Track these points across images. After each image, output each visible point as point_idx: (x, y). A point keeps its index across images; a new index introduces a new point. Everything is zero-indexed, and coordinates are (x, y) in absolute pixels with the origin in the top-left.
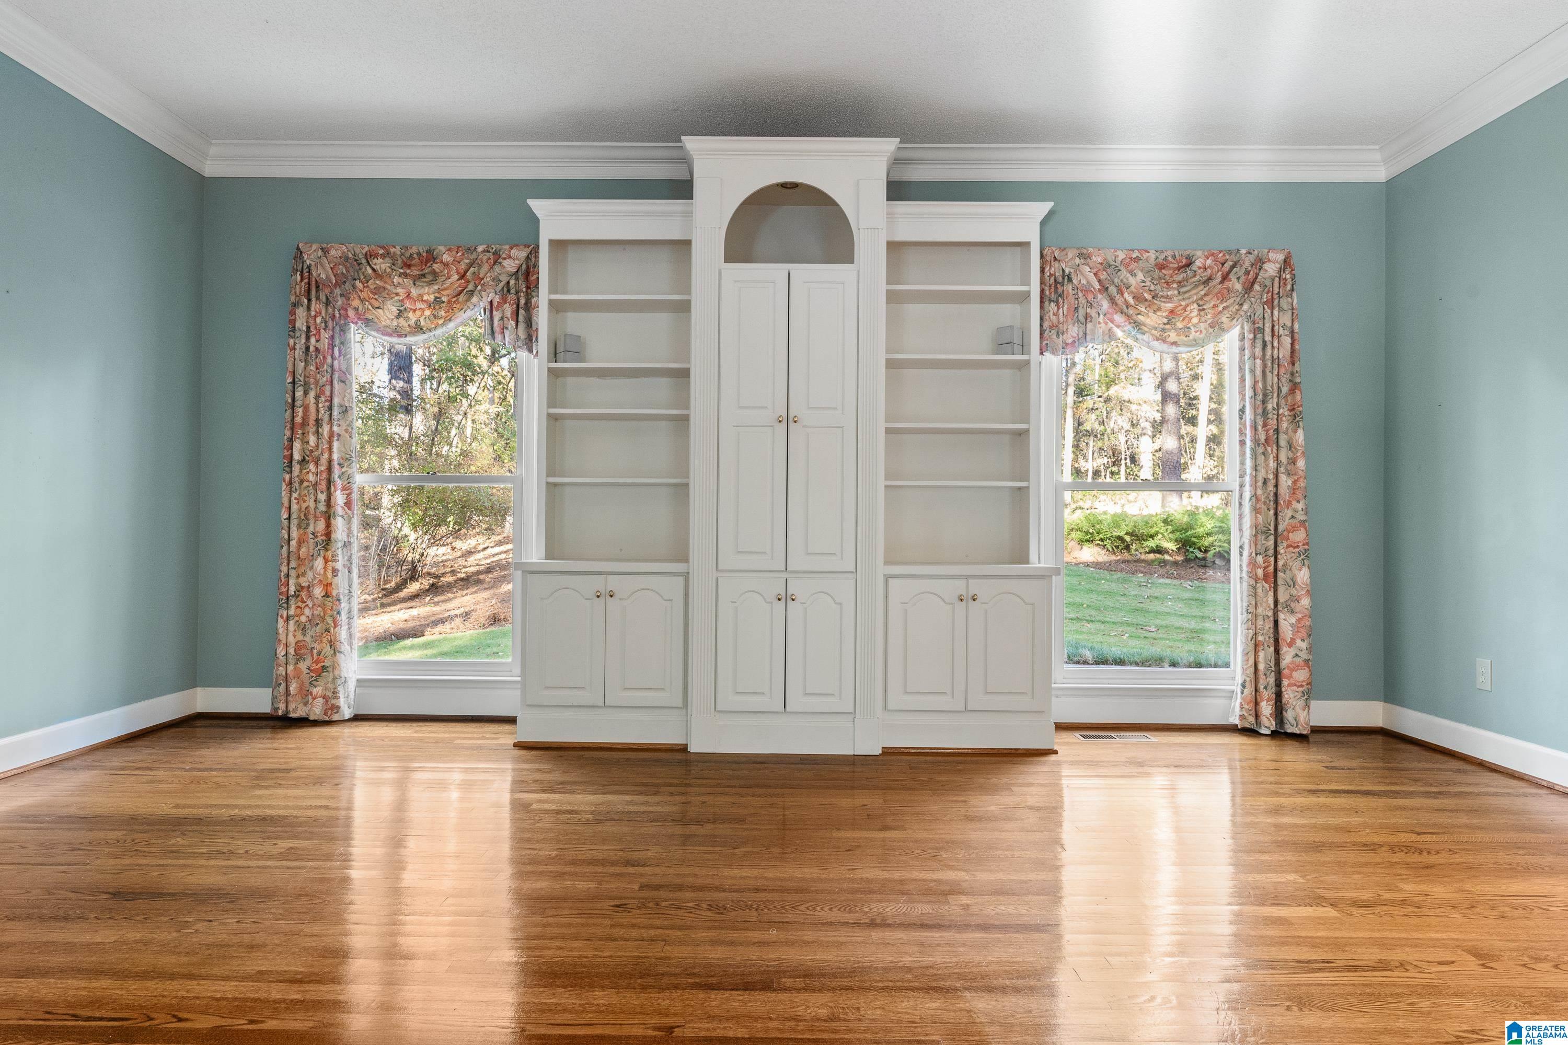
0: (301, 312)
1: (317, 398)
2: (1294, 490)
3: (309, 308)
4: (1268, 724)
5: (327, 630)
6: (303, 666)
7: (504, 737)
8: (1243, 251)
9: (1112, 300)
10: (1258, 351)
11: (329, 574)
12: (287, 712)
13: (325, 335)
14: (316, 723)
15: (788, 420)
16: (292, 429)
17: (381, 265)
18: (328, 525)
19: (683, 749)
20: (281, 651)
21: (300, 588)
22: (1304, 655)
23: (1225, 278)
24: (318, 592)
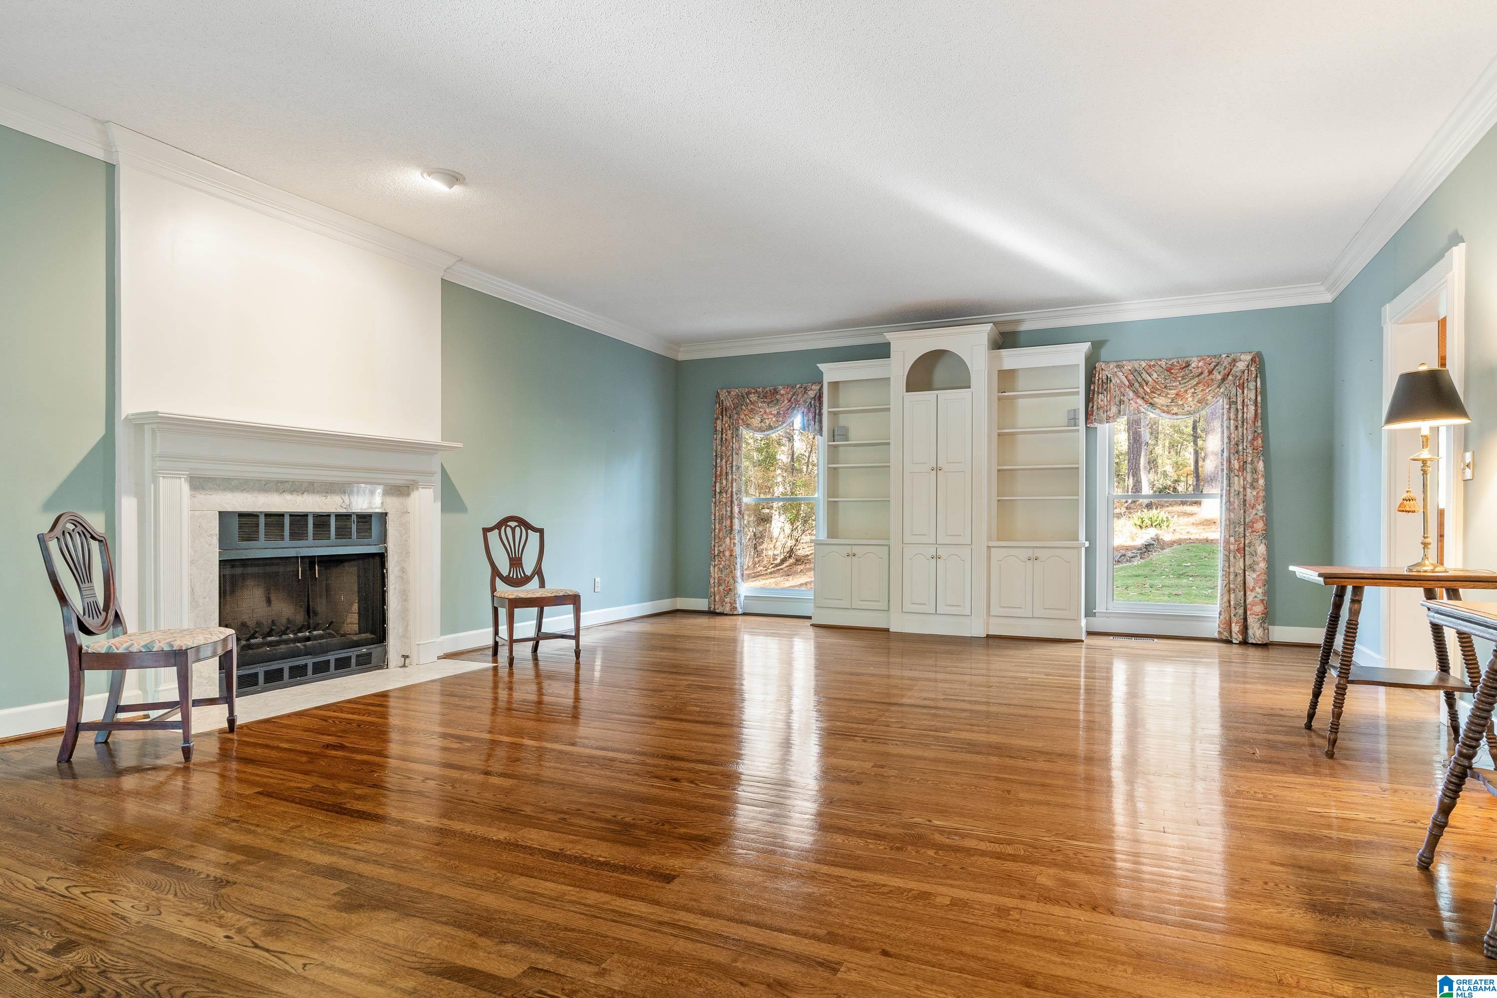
0: (719, 422)
1: (726, 462)
2: (1257, 498)
3: (722, 420)
4: (1237, 637)
5: (732, 572)
6: (721, 588)
7: (808, 623)
8: (1224, 356)
9: (1136, 393)
10: (1232, 416)
11: (732, 545)
12: (715, 609)
13: (729, 432)
14: (726, 615)
15: (937, 469)
16: (716, 477)
17: (753, 397)
18: (731, 522)
19: (887, 630)
20: (712, 581)
21: (720, 552)
22: (1260, 597)
23: (1210, 372)
24: (727, 553)
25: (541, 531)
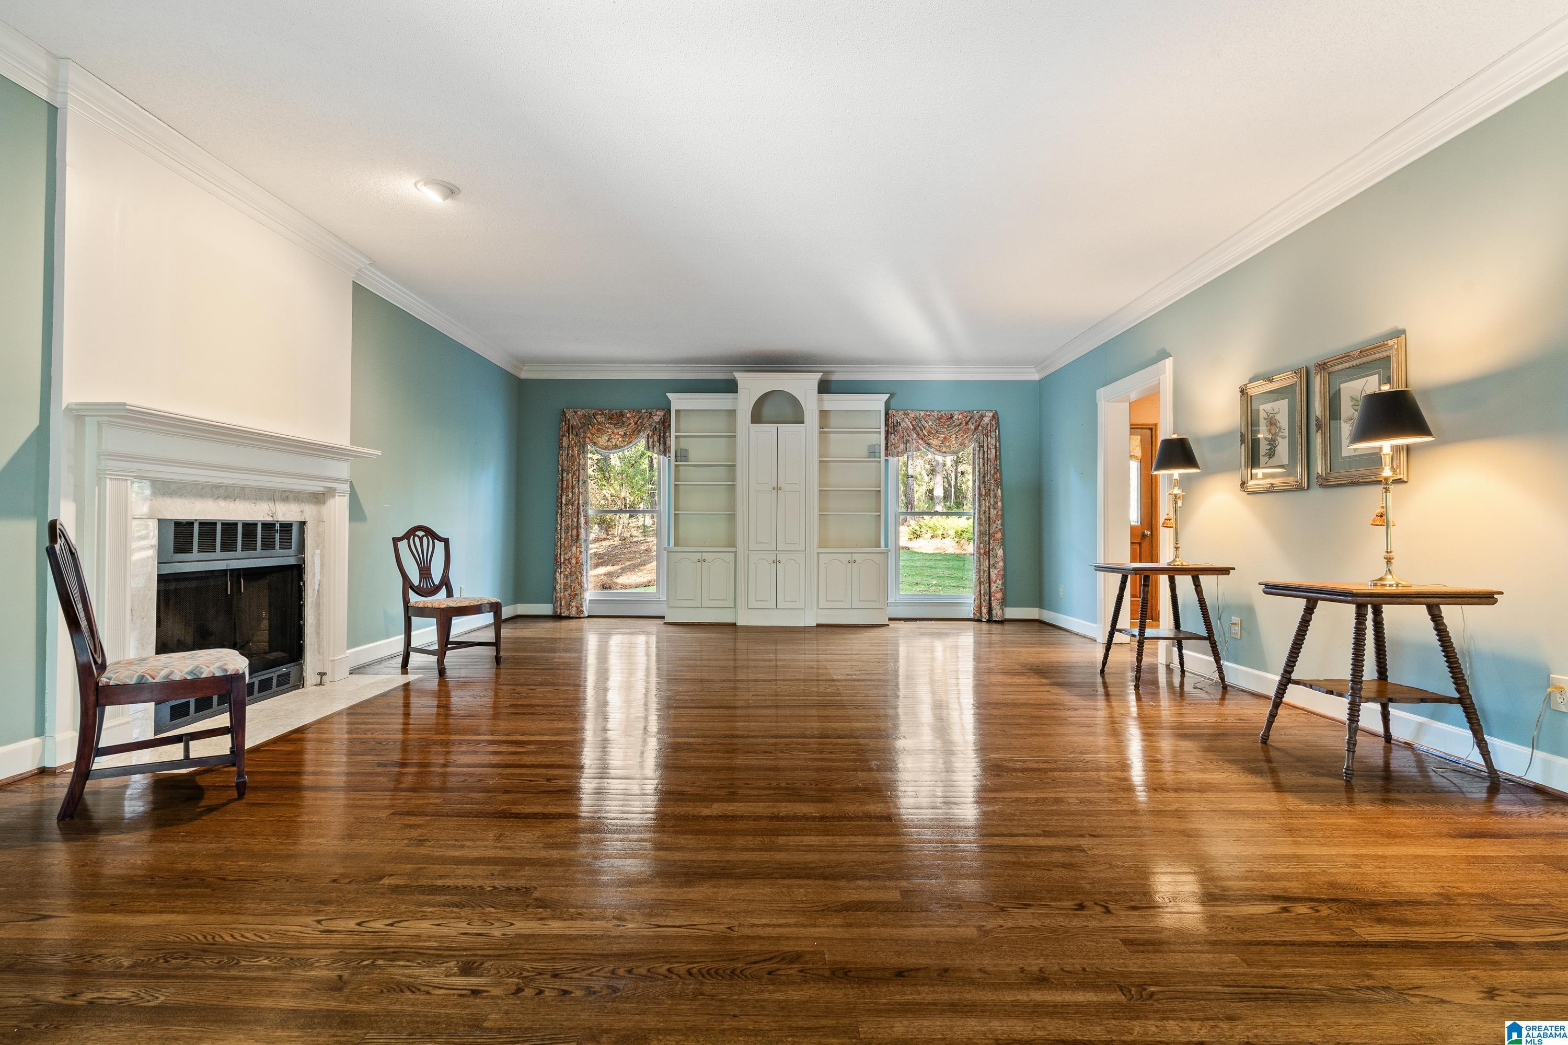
0: (564, 439)
1: (572, 476)
2: (997, 515)
3: (569, 437)
4: (985, 617)
5: (577, 578)
6: (567, 593)
7: (661, 622)
8: (975, 412)
9: (918, 434)
10: (981, 456)
11: (578, 554)
12: (561, 613)
13: (576, 449)
14: (572, 618)
15: (777, 489)
16: (562, 490)
17: (600, 418)
18: (578, 532)
19: (734, 625)
20: (558, 587)
21: (565, 560)
22: (1000, 587)
23: (967, 423)
24: (574, 561)
25: (446, 541)
